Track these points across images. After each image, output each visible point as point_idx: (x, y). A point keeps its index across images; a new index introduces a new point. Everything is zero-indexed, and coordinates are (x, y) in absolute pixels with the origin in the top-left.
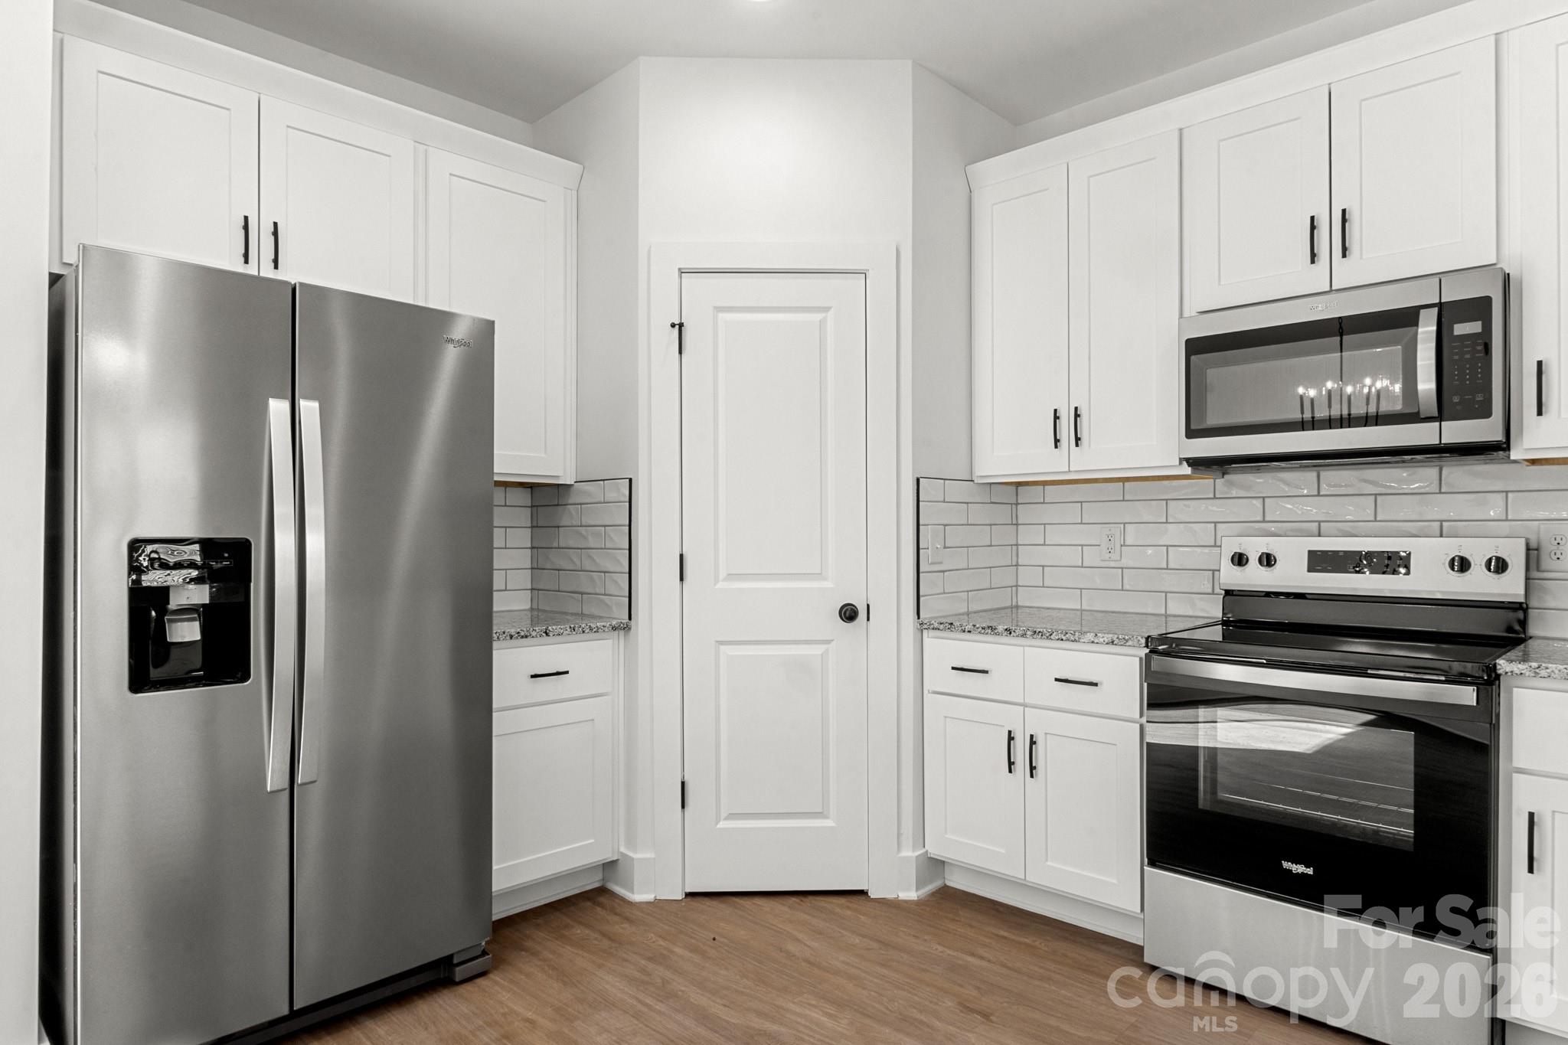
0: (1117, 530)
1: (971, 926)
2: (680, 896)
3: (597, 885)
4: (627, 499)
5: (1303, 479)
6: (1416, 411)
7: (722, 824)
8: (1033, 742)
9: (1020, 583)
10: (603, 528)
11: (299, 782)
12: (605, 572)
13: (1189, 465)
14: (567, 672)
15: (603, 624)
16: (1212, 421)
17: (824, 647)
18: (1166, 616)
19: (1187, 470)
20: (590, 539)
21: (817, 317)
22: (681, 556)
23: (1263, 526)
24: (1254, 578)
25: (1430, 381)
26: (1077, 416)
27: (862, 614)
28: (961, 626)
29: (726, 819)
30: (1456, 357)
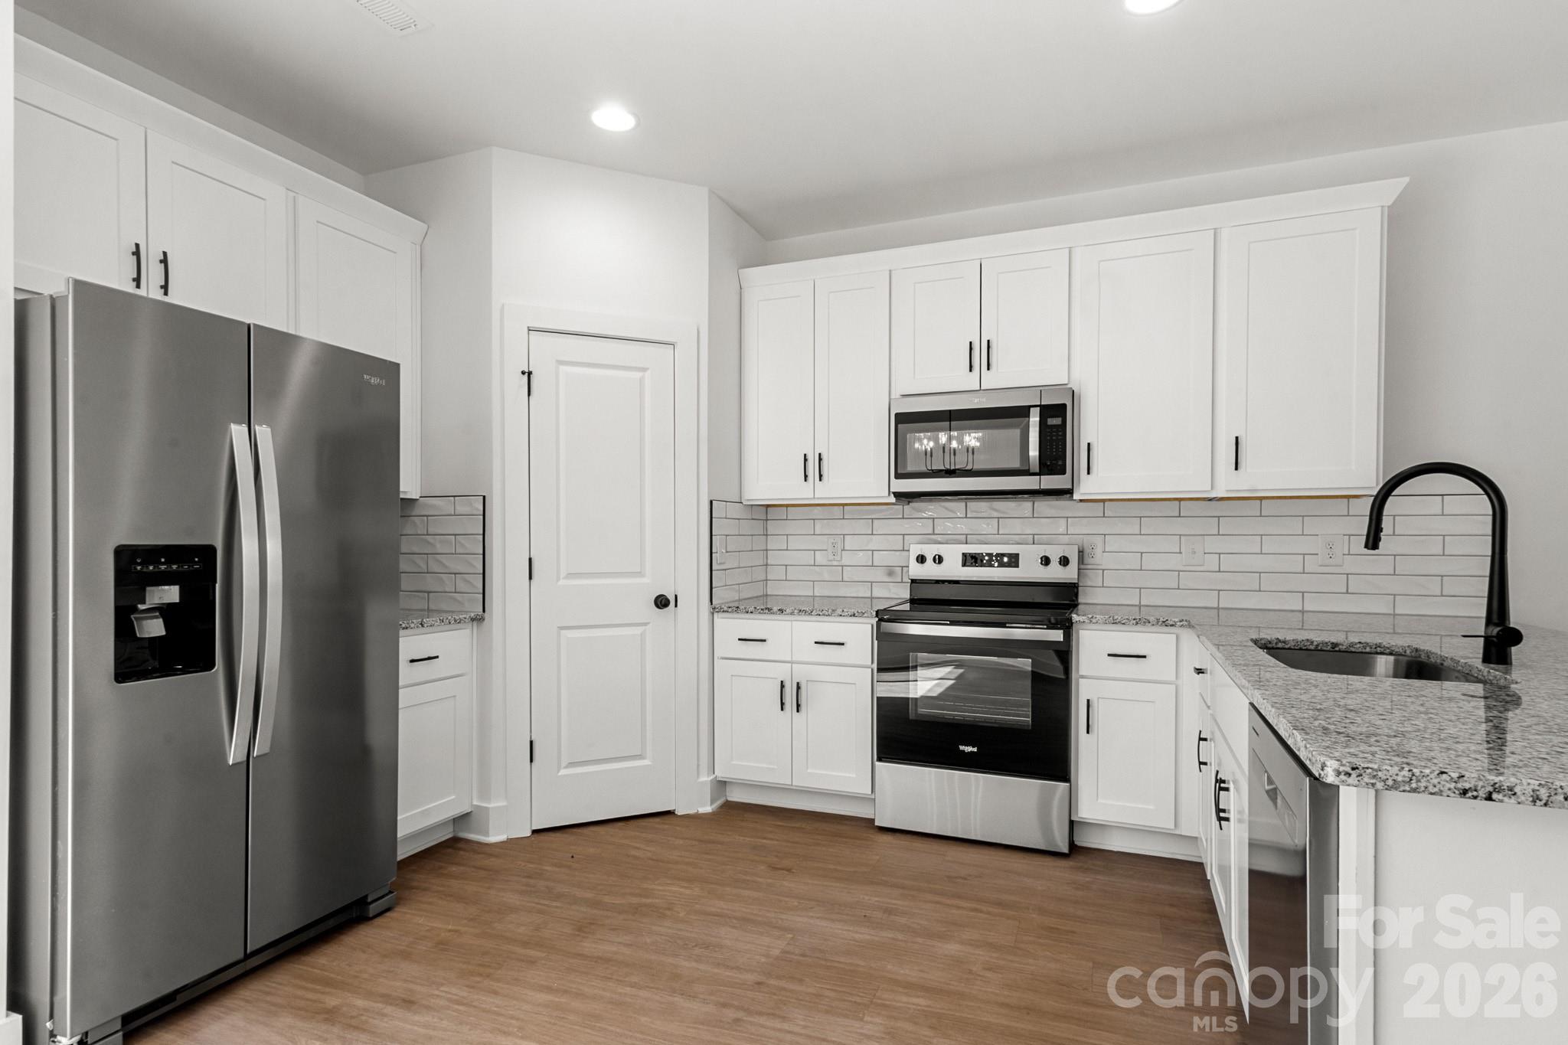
0: (839, 539)
1: (756, 822)
2: (529, 834)
3: (450, 836)
4: (482, 513)
5: (957, 506)
6: (1027, 468)
7: (563, 772)
8: (798, 688)
9: (768, 578)
10: (453, 537)
11: (255, 755)
12: (455, 574)
13: (895, 496)
14: (437, 657)
15: (464, 616)
16: (910, 468)
17: (644, 628)
18: (872, 598)
19: (893, 499)
20: (438, 546)
21: (638, 375)
22: (530, 559)
23: (931, 538)
24: (930, 571)
25: (1035, 450)
26: (820, 459)
27: (672, 603)
28: (745, 609)
29: (566, 767)
30: (1048, 438)
